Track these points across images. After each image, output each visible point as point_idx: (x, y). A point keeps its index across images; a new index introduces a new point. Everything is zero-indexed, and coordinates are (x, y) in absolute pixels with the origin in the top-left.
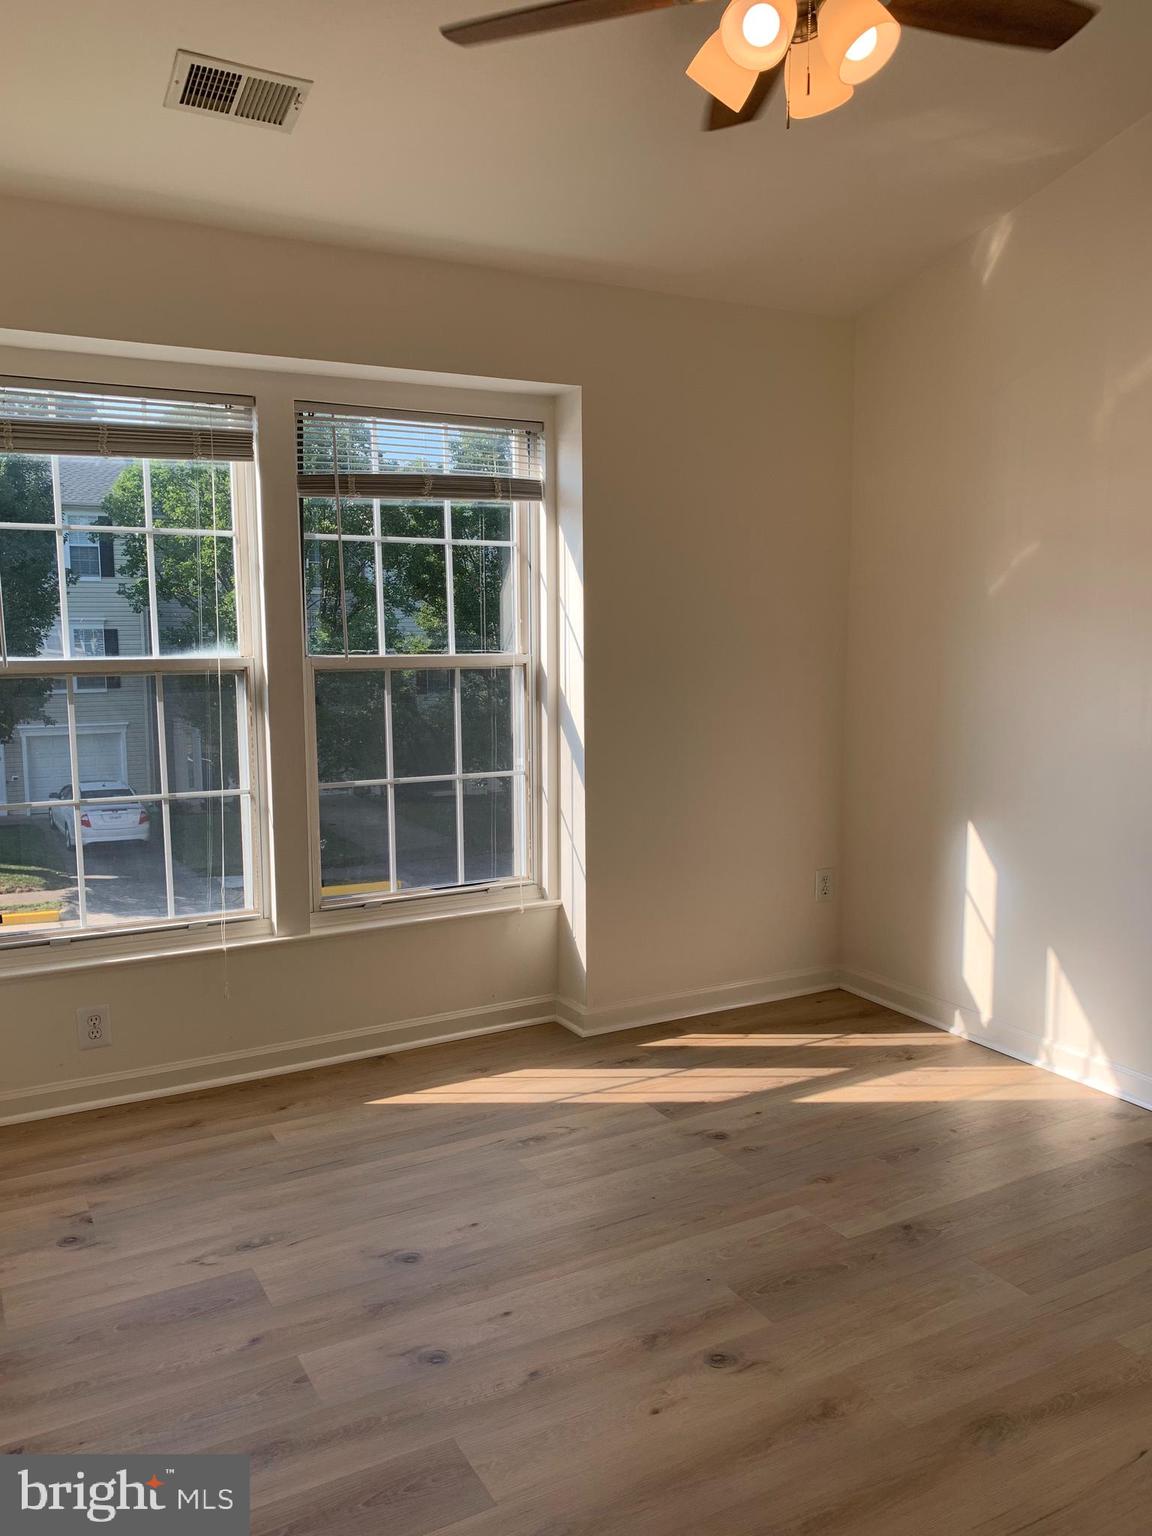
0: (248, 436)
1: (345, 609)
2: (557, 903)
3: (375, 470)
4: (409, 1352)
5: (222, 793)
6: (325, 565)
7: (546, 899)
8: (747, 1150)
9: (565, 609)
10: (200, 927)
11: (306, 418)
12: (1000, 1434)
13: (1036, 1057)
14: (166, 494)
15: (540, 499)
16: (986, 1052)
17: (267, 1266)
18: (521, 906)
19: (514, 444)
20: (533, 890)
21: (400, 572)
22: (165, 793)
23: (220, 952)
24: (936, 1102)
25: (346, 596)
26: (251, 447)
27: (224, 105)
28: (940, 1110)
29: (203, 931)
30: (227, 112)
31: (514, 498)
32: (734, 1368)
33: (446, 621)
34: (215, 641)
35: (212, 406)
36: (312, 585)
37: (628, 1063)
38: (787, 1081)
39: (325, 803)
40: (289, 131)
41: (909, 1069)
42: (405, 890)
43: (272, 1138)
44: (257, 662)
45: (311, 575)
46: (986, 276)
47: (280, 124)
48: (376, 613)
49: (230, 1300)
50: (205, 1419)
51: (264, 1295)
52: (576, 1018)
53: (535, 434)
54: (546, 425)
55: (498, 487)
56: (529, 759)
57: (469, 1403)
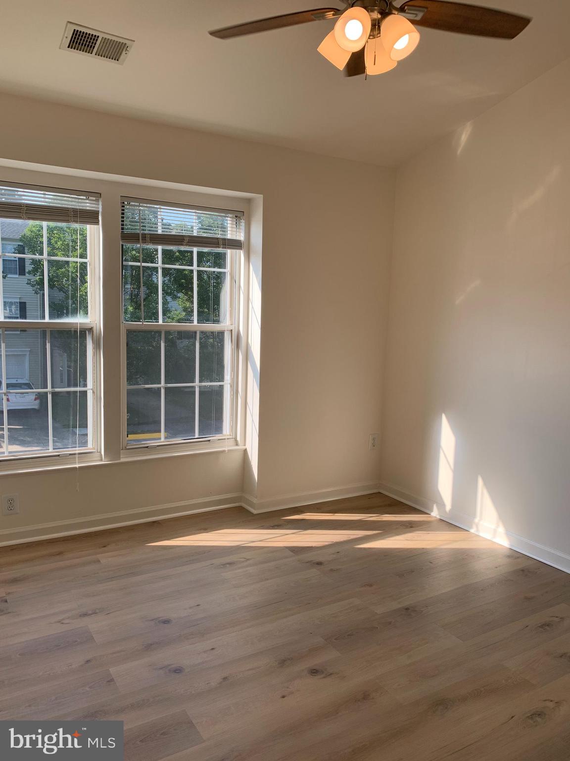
0: (97, 213)
1: (142, 296)
2: (244, 448)
3: (160, 232)
4: (164, 667)
5: (78, 389)
6: (132, 273)
7: (239, 446)
8: (332, 570)
9: (252, 304)
10: (66, 456)
11: (126, 205)
12: (446, 708)
13: (471, 528)
14: (53, 235)
15: (241, 249)
16: (448, 525)
17: (94, 625)
18: (226, 449)
19: (229, 222)
20: (232, 442)
21: (170, 278)
22: (49, 389)
23: (75, 468)
24: (423, 548)
25: (143, 289)
26: (98, 218)
27: (90, 50)
28: (425, 552)
29: (67, 457)
30: (91, 53)
31: (228, 248)
32: (322, 676)
33: (193, 304)
34: (77, 313)
35: (79, 197)
36: (126, 283)
37: (276, 527)
38: (352, 537)
39: (129, 393)
40: (122, 64)
41: (410, 532)
42: (168, 440)
43: (99, 561)
44: (98, 325)
45: (126, 278)
46: (459, 152)
47: (118, 60)
48: (158, 298)
49: (76, 641)
50: (63, 700)
51: (93, 638)
52: (251, 504)
53: (239, 217)
54: (245, 213)
55: (221, 242)
56: (232, 377)
57: (193, 692)
